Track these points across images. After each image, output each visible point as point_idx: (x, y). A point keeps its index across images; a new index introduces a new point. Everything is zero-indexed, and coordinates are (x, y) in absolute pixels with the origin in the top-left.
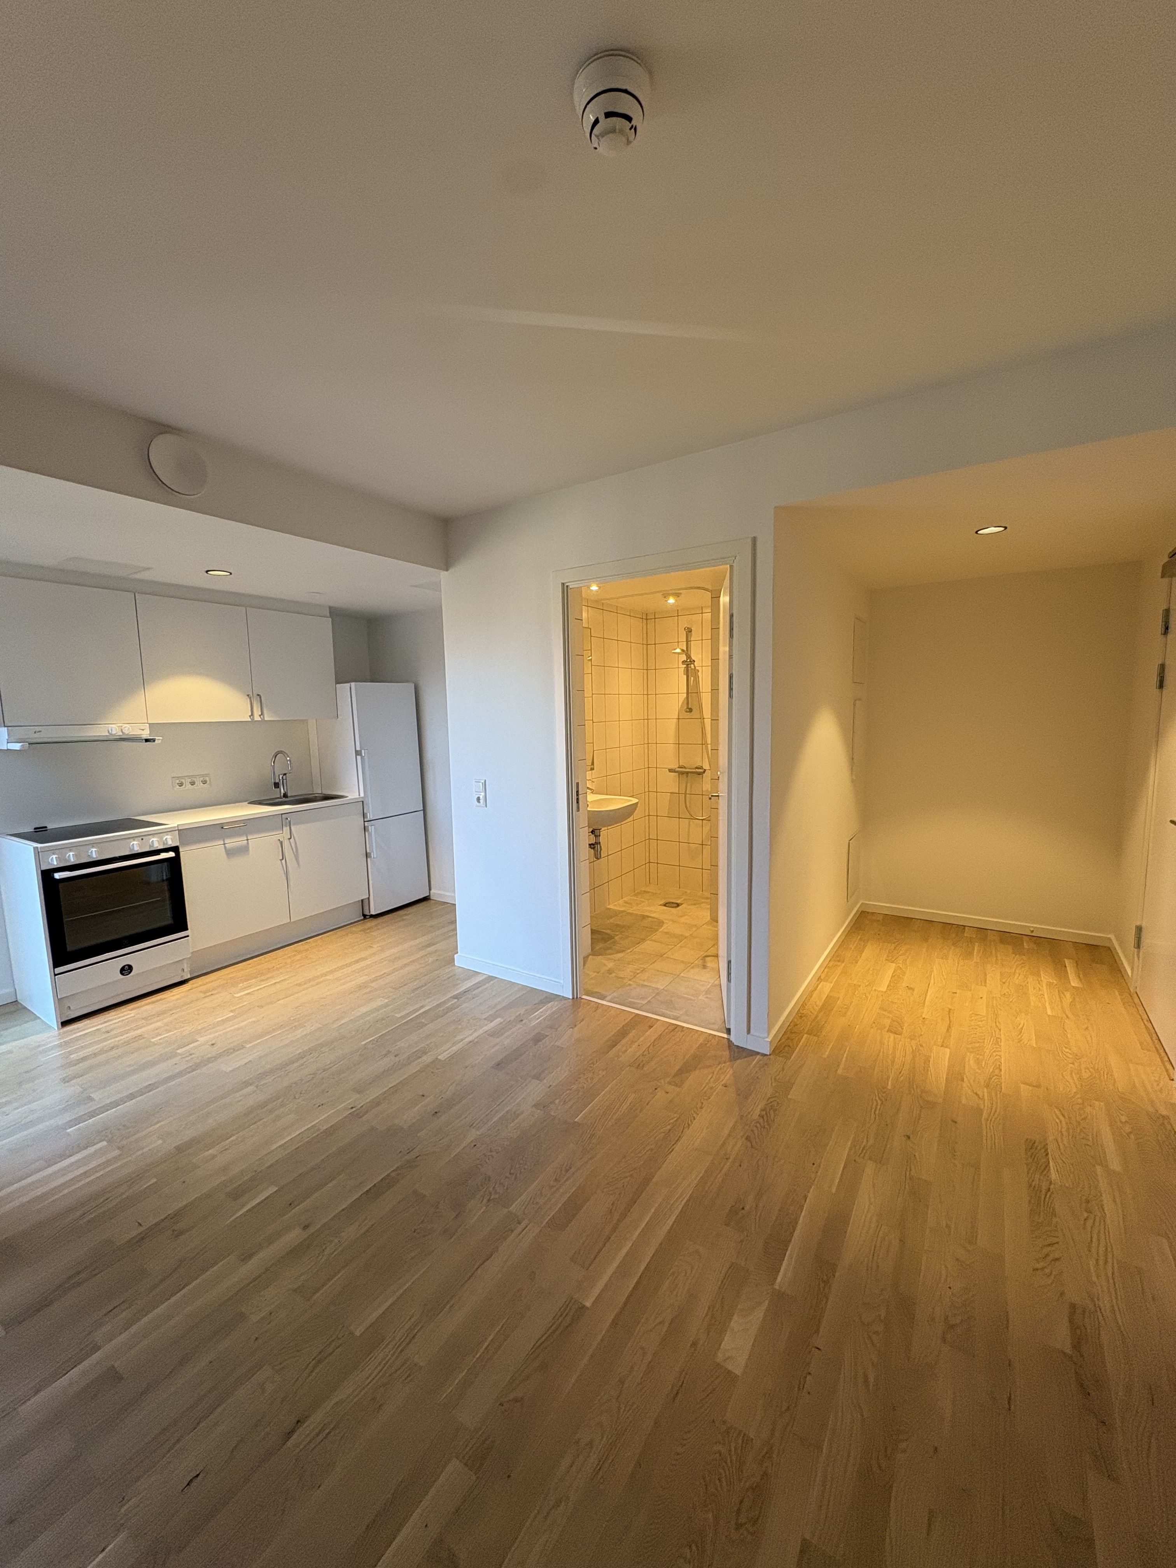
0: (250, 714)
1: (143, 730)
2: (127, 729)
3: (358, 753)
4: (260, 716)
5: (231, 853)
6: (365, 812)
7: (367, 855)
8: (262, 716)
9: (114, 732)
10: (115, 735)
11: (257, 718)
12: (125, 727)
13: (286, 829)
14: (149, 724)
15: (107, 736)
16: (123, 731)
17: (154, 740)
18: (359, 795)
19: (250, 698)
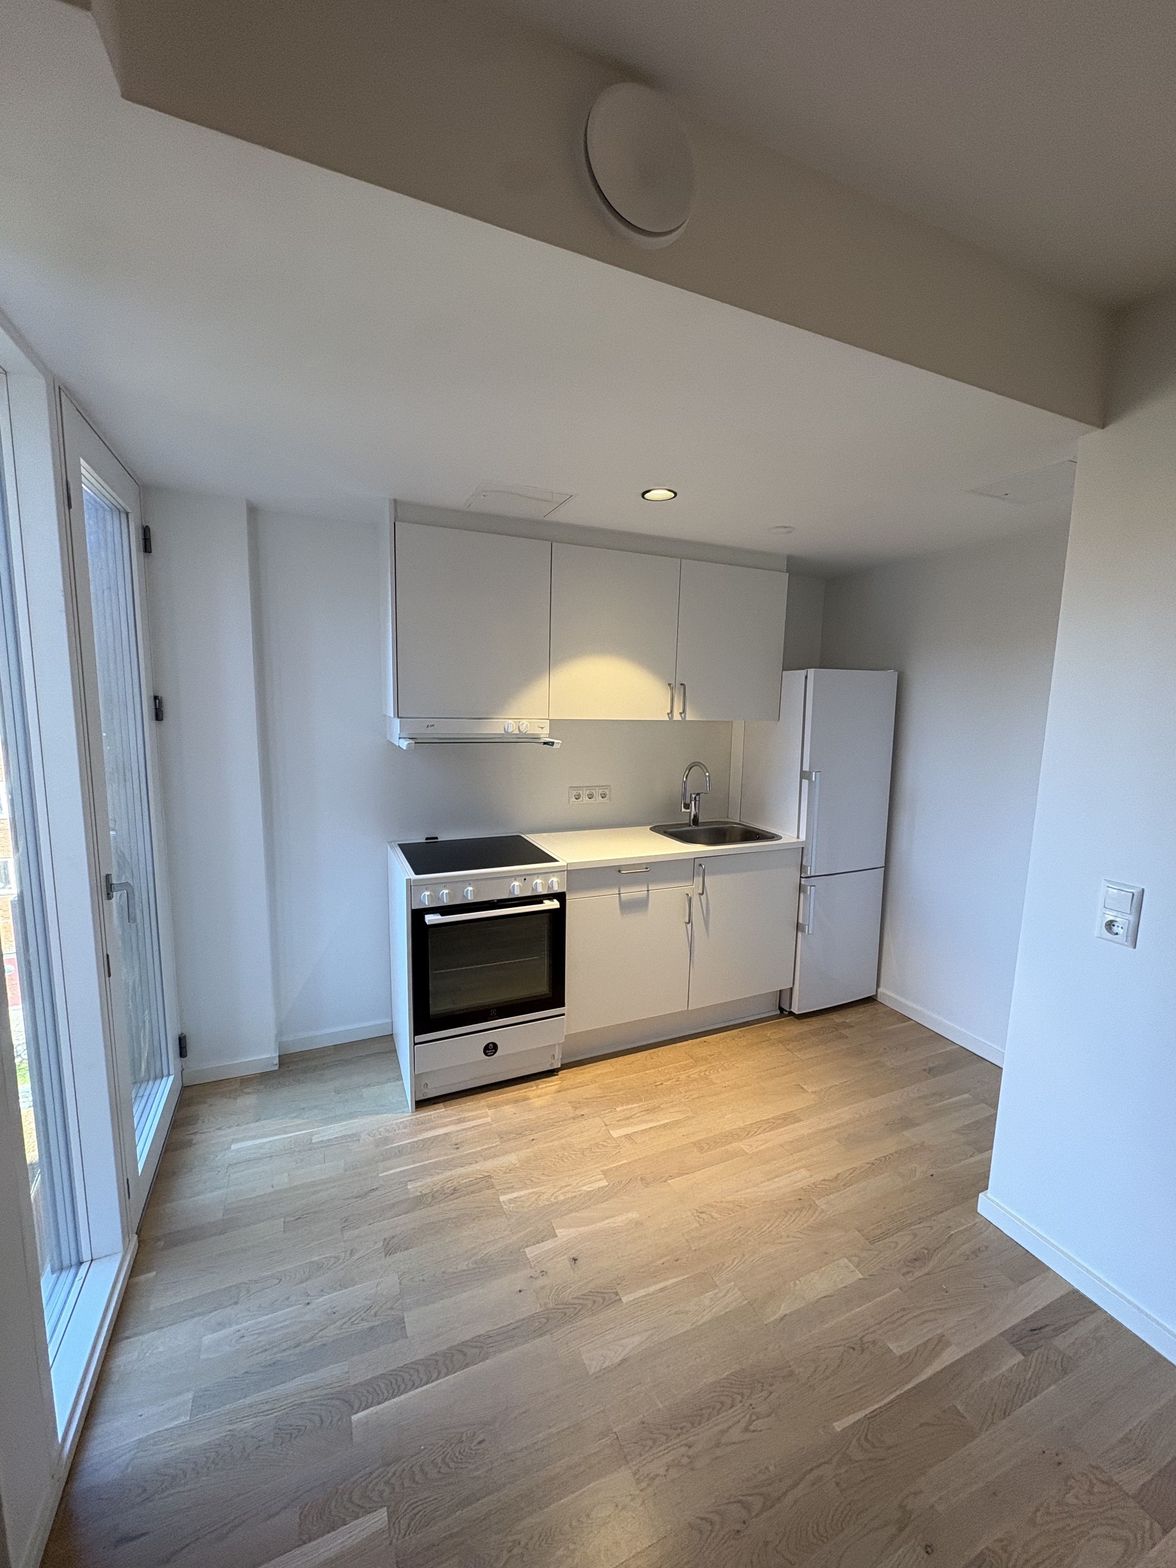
0: (669, 711)
1: (542, 728)
2: (525, 725)
3: (804, 775)
4: (681, 714)
5: (627, 907)
6: (804, 863)
7: (799, 927)
8: (683, 715)
9: (510, 730)
10: (511, 734)
11: (677, 717)
12: (523, 723)
13: (698, 880)
14: (550, 720)
15: (503, 734)
16: (521, 728)
17: (552, 744)
18: (798, 837)
19: (672, 689)
